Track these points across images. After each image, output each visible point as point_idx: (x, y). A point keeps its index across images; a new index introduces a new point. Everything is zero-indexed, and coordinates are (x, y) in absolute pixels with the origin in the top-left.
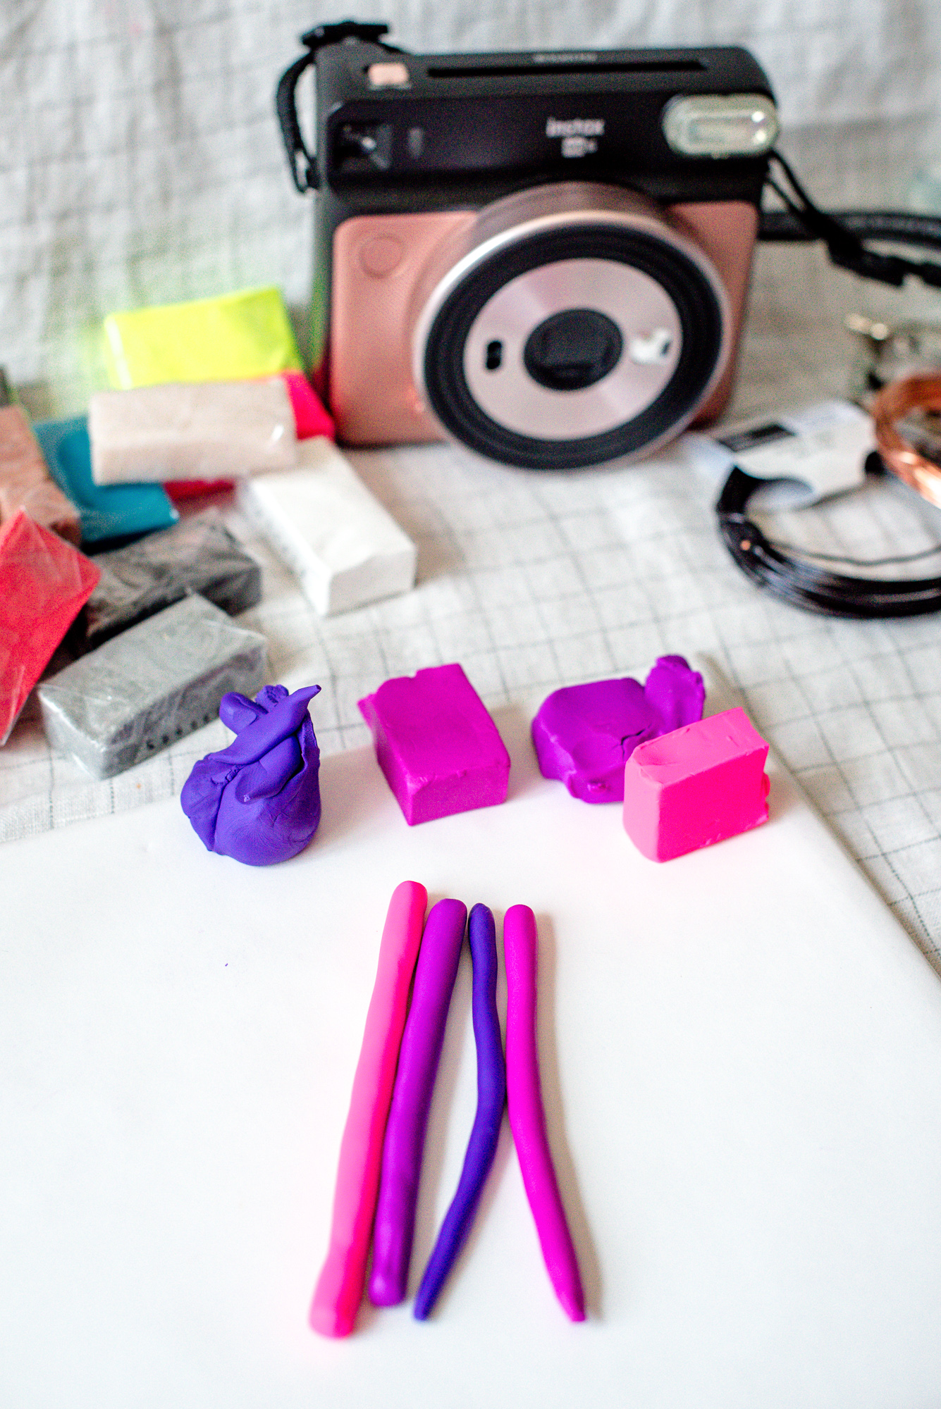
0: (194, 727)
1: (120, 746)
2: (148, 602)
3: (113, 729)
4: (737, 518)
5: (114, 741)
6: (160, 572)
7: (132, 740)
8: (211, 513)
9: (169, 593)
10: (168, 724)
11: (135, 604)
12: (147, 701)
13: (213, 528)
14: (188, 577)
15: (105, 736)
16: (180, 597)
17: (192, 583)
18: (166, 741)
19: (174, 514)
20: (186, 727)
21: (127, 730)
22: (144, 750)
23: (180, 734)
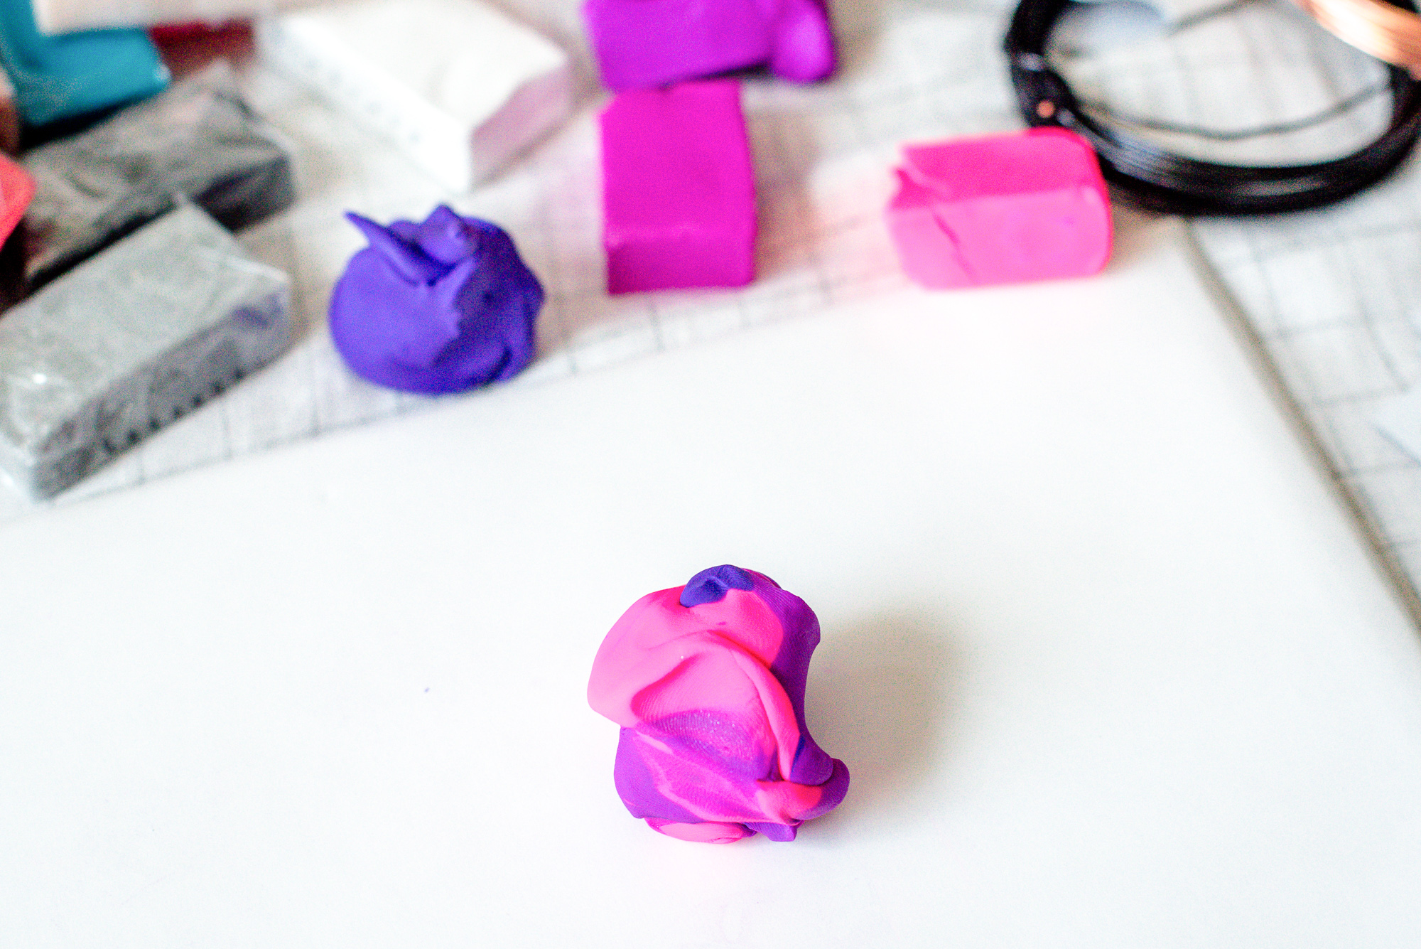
0: (178, 414)
1: (57, 453)
2: (118, 220)
3: (45, 429)
4: (1031, 62)
5: (45, 447)
6: (135, 170)
7: (78, 442)
8: (217, 72)
9: (147, 203)
10: (135, 414)
11: (99, 223)
12: (98, 385)
13: (220, 96)
14: (180, 176)
15: (30, 442)
16: (166, 209)
17: (186, 185)
18: (134, 439)
19: (162, 73)
20: (164, 415)
21: (67, 429)
22: (101, 455)
23: (155, 426)
